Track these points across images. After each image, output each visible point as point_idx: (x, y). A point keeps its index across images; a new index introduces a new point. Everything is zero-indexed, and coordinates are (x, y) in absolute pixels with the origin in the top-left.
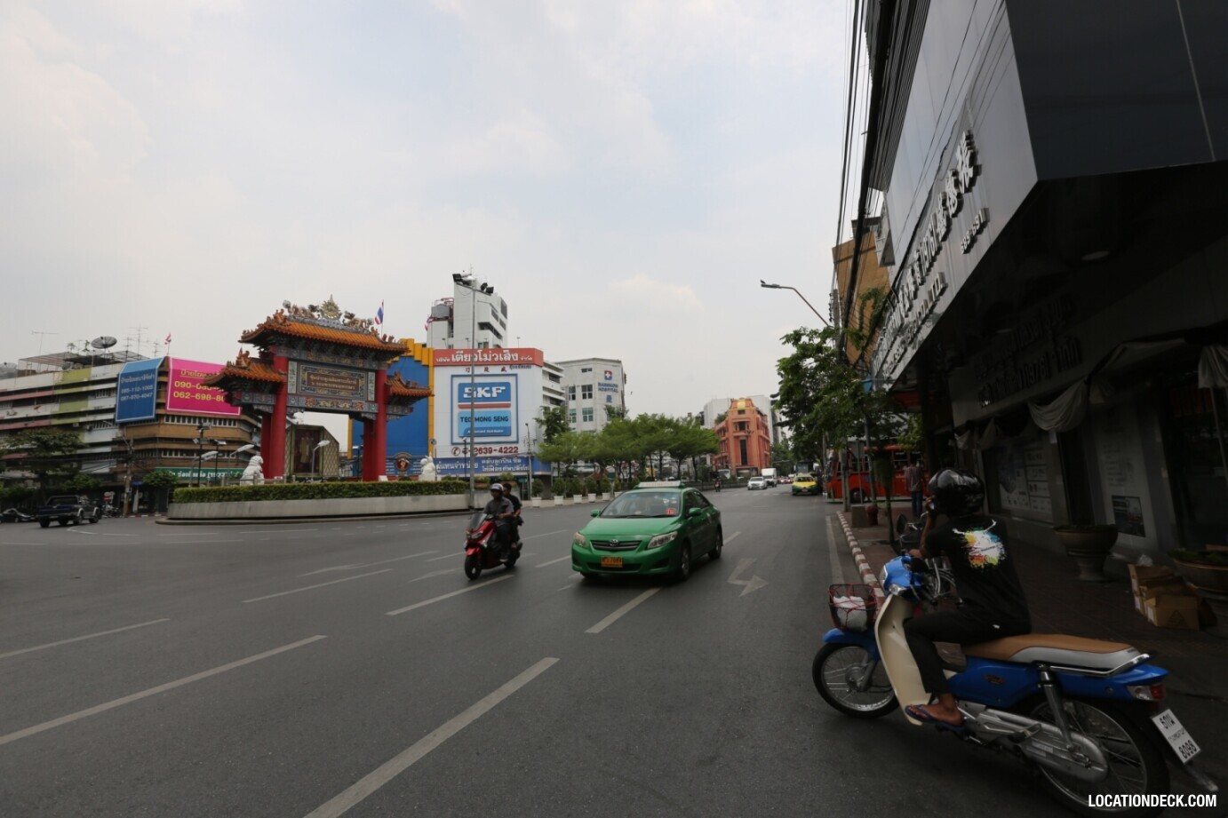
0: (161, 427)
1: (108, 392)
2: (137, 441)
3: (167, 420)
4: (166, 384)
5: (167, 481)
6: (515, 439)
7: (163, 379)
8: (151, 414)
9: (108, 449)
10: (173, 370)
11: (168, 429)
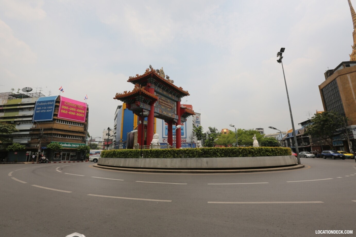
0: (55, 124)
1: (30, 109)
2: (45, 130)
3: (57, 122)
4: (58, 106)
5: (58, 147)
6: (185, 137)
7: (58, 104)
8: (51, 119)
9: (28, 133)
10: (62, 101)
11: (58, 125)
